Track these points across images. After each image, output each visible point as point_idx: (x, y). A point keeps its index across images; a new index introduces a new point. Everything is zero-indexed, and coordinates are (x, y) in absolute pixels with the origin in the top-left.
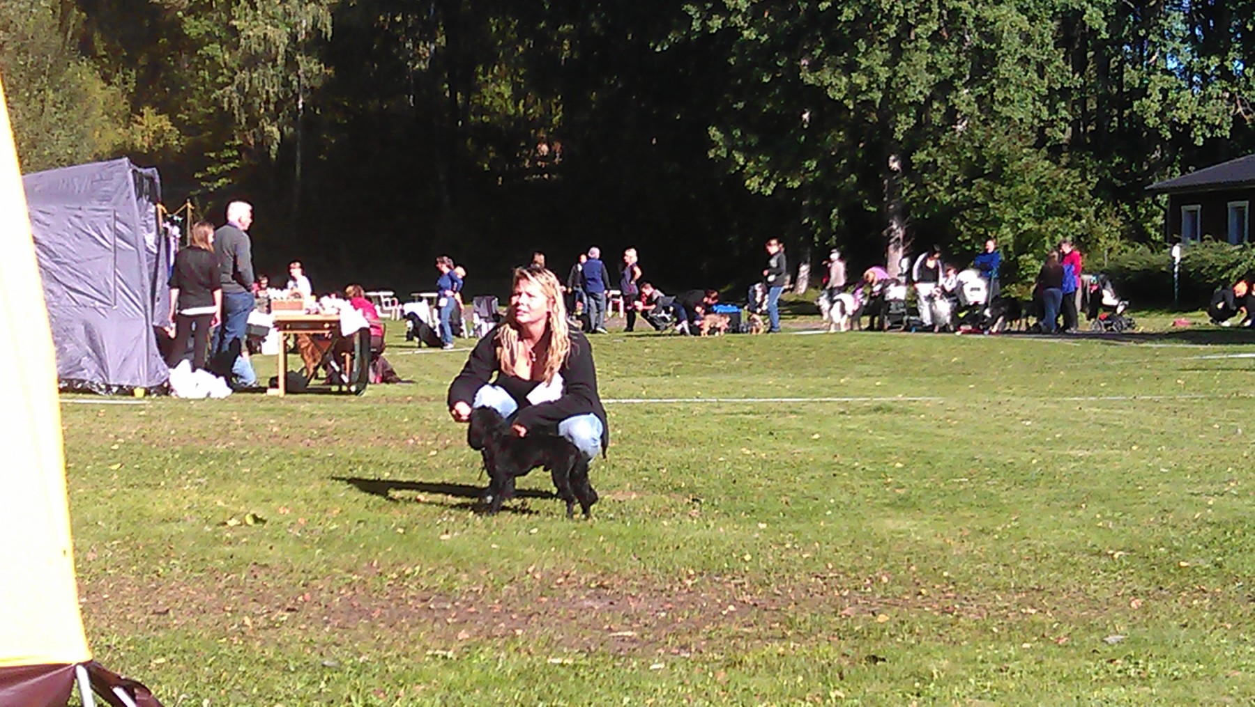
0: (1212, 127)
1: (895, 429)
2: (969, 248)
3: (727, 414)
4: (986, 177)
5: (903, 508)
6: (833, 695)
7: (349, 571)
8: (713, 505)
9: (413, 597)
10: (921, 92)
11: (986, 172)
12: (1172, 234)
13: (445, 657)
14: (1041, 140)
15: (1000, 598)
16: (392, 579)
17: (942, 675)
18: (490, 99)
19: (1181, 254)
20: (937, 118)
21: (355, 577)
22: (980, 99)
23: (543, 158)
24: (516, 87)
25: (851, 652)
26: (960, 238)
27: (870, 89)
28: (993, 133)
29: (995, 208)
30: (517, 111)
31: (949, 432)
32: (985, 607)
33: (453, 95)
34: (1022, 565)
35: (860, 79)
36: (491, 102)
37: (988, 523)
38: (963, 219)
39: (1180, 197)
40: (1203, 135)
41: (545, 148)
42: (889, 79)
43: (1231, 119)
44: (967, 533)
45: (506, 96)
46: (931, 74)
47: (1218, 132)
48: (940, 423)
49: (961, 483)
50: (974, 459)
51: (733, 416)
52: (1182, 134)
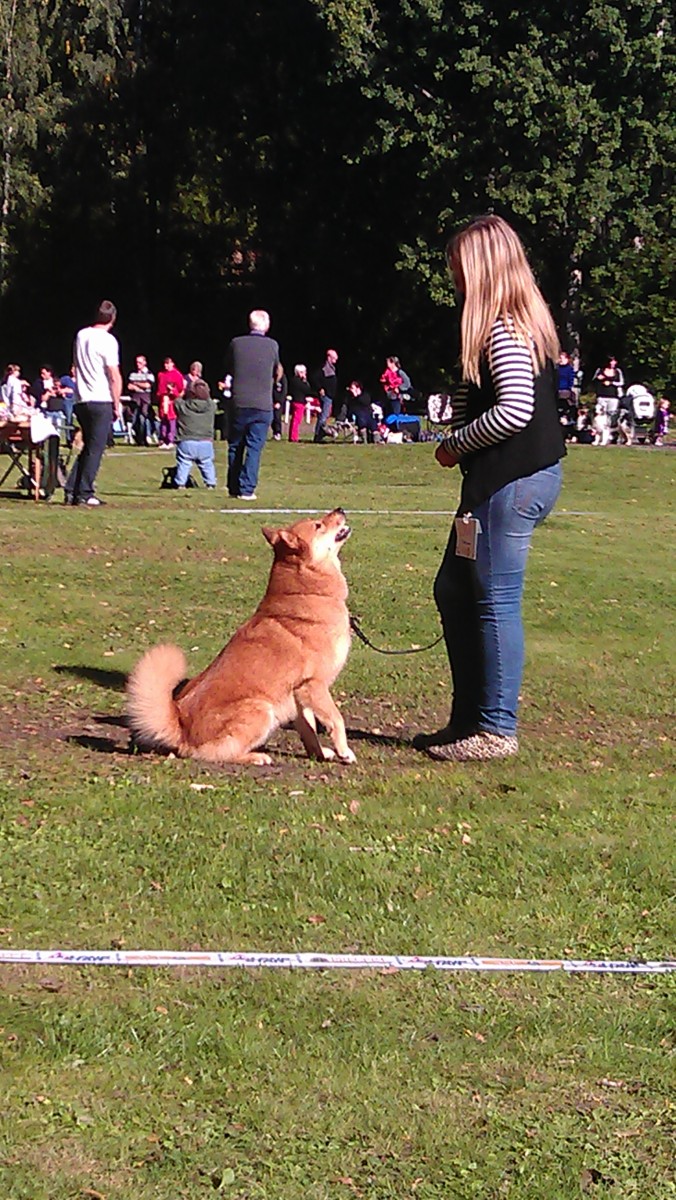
1: (557, 546)
2: (642, 361)
3: (397, 527)
4: (661, 293)
5: (551, 629)
6: (460, 826)
7: (13, 687)
8: (371, 623)
9: (73, 715)
10: (601, 209)
11: (662, 287)
13: (92, 782)
15: (634, 724)
16: (54, 696)
17: (568, 806)
18: (188, 208)
20: (616, 235)
21: (18, 694)
22: (658, 217)
23: (238, 267)
24: (212, 196)
25: (485, 780)
26: (634, 352)
27: (553, 205)
28: (669, 249)
29: (669, 323)
30: (214, 221)
31: (605, 550)
32: (618, 734)
33: (153, 202)
34: (659, 690)
35: (543, 195)
36: (189, 212)
37: (630, 648)
38: (638, 332)
41: (239, 256)
42: (571, 197)
44: (610, 655)
45: (204, 205)
46: (612, 191)
48: (598, 540)
49: (610, 604)
50: (626, 579)
51: (403, 529)
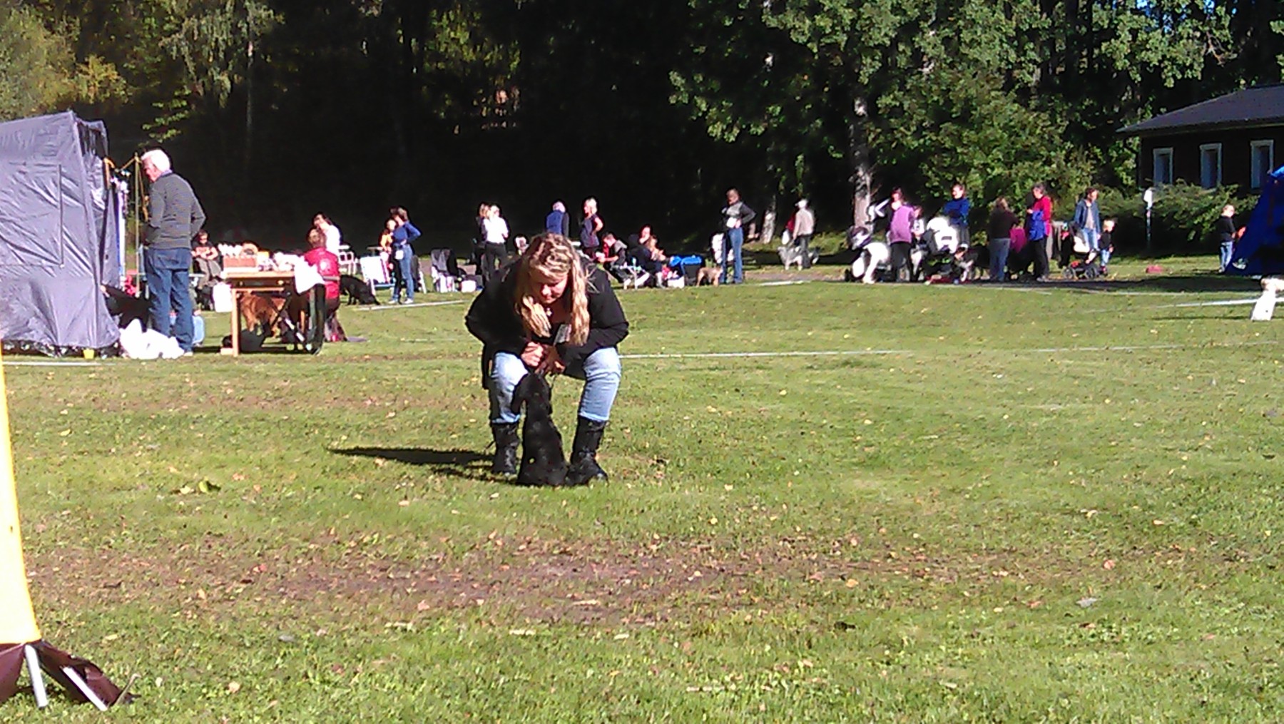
0: (1183, 68)
1: (865, 385)
2: (937, 195)
3: (692, 370)
4: (954, 121)
5: (872, 467)
6: (801, 664)
7: (306, 540)
8: (678, 466)
9: (372, 567)
10: (886, 35)
11: (954, 116)
12: (1144, 178)
13: (405, 630)
14: (1010, 83)
15: (971, 560)
16: (350, 547)
17: (913, 642)
18: (444, 45)
19: (1153, 198)
20: (902, 62)
21: (312, 546)
22: (946, 41)
23: (502, 106)
24: (471, 33)
25: (820, 619)
26: (927, 185)
27: (834, 32)
28: (960, 75)
29: (962, 153)
30: (474, 58)
31: (919, 387)
32: (956, 570)
33: (407, 42)
34: (994, 525)
35: (823, 22)
36: (446, 49)
37: (958, 482)
38: (931, 165)
39: (1151, 140)
40: (1174, 76)
41: (503, 94)
42: (854, 22)
43: (1202, 60)
44: (937, 492)
45: (462, 42)
46: (896, 15)
47: (1189, 74)
48: (909, 378)
49: (931, 440)
50: (944, 415)
51: (699, 372)
52: (1153, 76)
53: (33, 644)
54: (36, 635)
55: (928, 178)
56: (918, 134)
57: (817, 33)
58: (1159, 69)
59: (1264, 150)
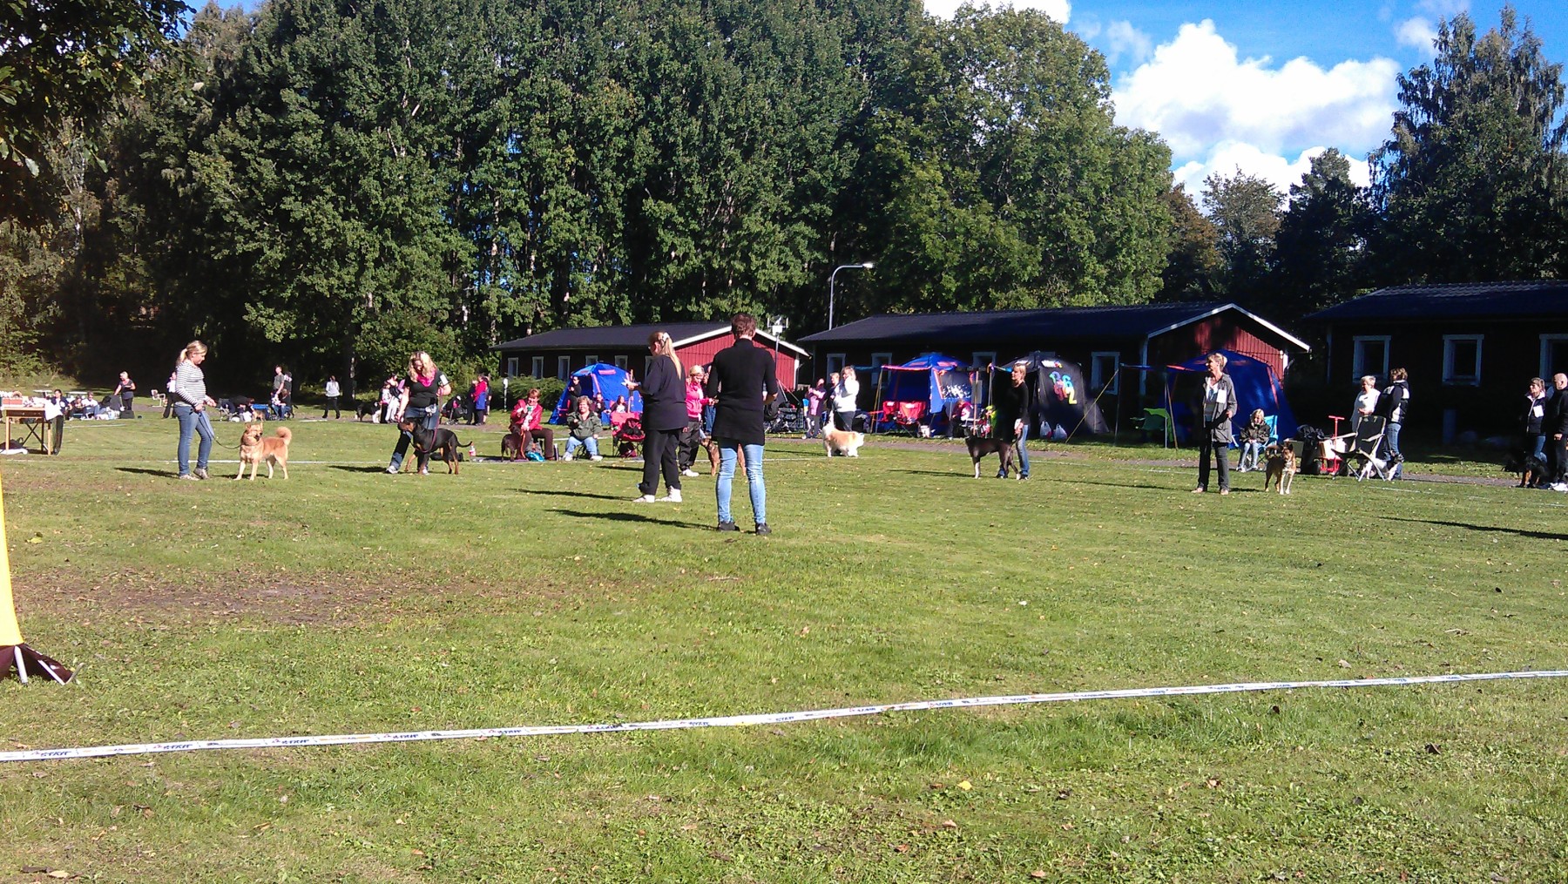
0: (524, 317)
4: (406, 338)
12: (503, 372)
14: (433, 321)
18: (111, 281)
19: (508, 383)
22: (401, 296)
23: (142, 316)
24: (127, 275)
27: (339, 287)
28: (408, 314)
30: (128, 289)
35: (334, 282)
36: (112, 283)
38: (390, 359)
39: (507, 354)
40: (519, 321)
41: (144, 310)
43: (533, 314)
45: (121, 280)
47: (527, 320)
52: (508, 319)
53: (19, 646)
54: (21, 641)
55: (389, 368)
56: (384, 345)
57: (331, 288)
58: (513, 315)
59: (565, 361)
